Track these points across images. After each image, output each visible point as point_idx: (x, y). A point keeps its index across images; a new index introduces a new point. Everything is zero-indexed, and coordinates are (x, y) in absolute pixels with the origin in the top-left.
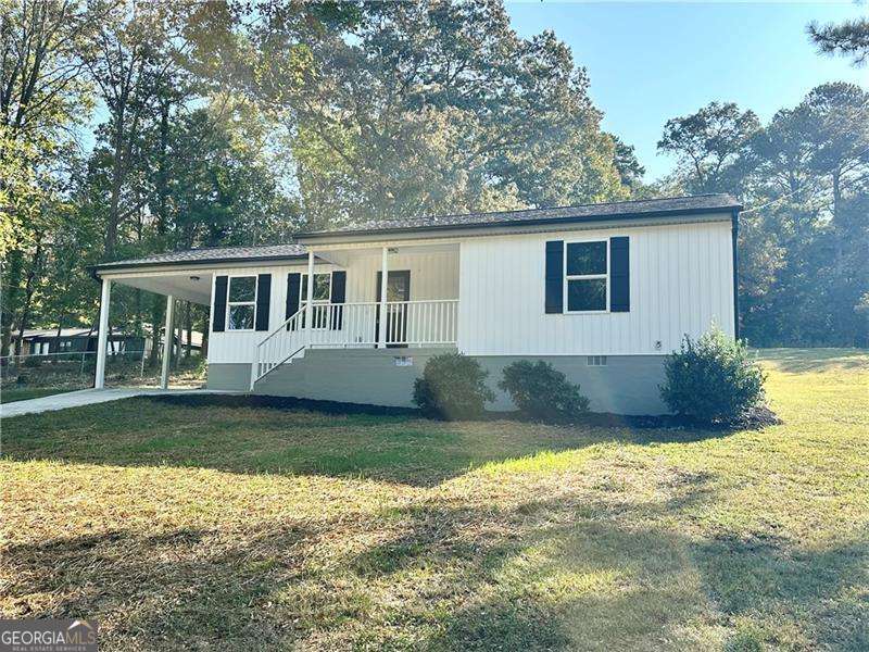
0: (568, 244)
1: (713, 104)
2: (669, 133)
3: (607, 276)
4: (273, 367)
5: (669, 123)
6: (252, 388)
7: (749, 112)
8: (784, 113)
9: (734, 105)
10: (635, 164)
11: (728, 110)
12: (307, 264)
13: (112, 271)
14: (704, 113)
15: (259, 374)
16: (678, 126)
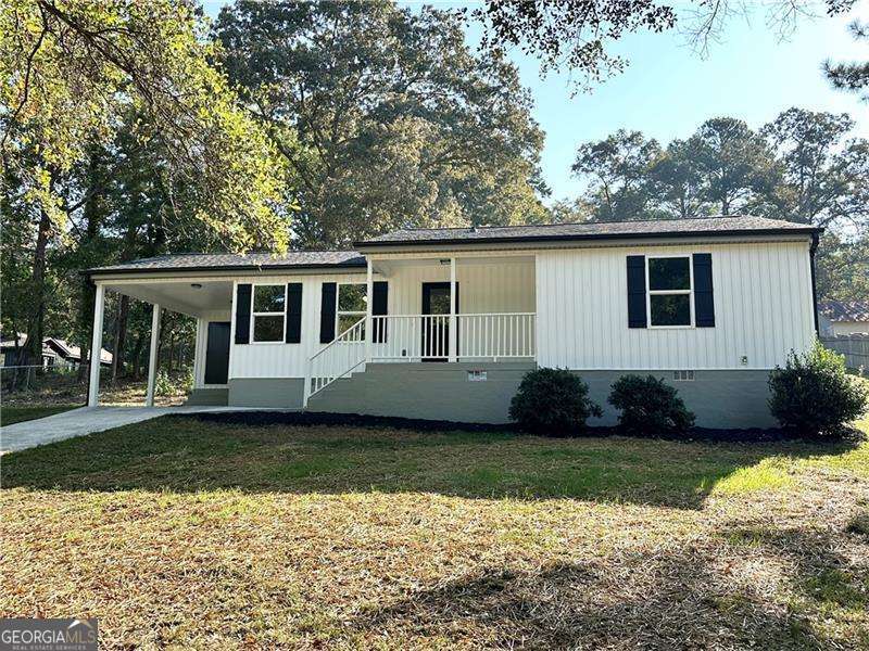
0: (650, 260)
1: (621, 131)
2: (582, 156)
3: (691, 292)
4: (329, 382)
5: (582, 147)
6: (305, 404)
7: (654, 141)
8: (677, 143)
9: (639, 133)
10: (543, 185)
11: (633, 139)
12: (366, 273)
13: (107, 277)
14: (613, 139)
15: (313, 390)
16: (590, 150)
